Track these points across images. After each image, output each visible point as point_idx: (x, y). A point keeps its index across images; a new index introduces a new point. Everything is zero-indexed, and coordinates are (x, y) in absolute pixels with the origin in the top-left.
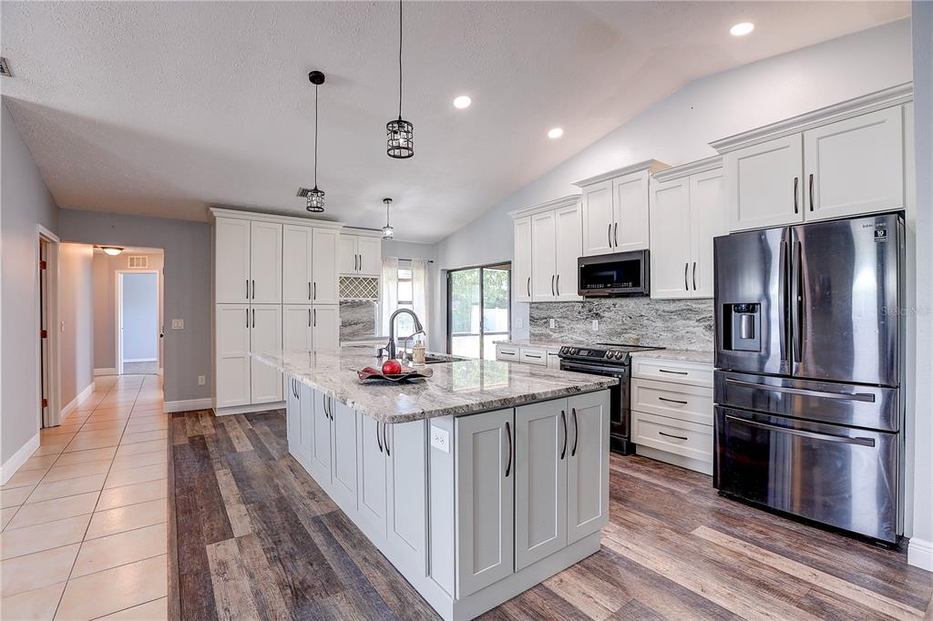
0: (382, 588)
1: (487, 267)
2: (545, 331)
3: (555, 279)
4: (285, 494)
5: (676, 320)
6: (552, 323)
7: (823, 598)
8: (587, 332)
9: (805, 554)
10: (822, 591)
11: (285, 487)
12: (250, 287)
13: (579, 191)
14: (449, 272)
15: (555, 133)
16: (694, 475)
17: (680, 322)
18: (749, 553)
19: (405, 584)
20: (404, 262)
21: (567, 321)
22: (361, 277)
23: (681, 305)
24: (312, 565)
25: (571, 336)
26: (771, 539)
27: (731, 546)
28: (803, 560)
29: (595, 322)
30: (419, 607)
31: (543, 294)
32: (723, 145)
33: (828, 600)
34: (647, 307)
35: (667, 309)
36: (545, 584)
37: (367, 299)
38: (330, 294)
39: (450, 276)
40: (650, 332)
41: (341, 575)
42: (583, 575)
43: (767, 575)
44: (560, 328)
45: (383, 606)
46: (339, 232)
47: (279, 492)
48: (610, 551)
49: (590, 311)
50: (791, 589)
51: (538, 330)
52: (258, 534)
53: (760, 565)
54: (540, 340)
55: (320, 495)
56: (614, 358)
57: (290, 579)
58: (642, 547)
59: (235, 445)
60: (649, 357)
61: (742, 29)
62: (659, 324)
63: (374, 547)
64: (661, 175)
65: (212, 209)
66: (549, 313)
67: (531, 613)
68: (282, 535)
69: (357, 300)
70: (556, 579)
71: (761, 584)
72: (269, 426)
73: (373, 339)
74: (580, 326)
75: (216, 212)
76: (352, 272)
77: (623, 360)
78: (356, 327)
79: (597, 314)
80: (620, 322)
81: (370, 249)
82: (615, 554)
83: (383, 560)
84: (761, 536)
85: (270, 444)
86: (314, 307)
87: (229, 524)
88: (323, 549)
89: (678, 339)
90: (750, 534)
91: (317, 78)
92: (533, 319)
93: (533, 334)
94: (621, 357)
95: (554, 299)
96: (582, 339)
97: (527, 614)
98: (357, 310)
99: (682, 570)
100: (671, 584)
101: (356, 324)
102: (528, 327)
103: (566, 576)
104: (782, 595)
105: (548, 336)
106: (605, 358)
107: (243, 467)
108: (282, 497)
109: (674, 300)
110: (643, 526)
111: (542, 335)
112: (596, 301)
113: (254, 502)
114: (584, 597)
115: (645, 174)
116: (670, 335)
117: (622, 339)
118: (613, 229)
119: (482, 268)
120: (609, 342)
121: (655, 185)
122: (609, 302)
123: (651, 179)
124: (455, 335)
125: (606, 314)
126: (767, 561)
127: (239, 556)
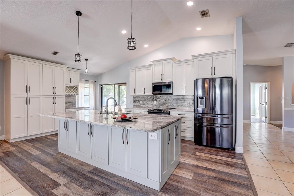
0: (130, 186)
1: (117, 84)
2: (138, 104)
3: (144, 89)
4: (70, 166)
5: (178, 101)
6: (141, 102)
7: (227, 162)
8: (152, 104)
9: (219, 154)
10: (226, 161)
11: (67, 164)
12: (28, 89)
13: (152, 63)
14: (102, 85)
15: (146, 46)
16: (187, 141)
17: (179, 102)
18: (210, 156)
19: (136, 183)
20: (87, 81)
21: (146, 101)
22: (72, 86)
23: (180, 97)
24: (101, 186)
25: (147, 106)
26: (211, 152)
27: (205, 155)
28: (219, 155)
29: (155, 102)
30: (146, 188)
31: (139, 93)
32: (195, 57)
33: (228, 162)
34: (170, 97)
35: (176, 98)
36: (174, 173)
37: (74, 94)
38: (62, 92)
39: (102, 87)
40: (171, 104)
41: (114, 187)
42: (180, 169)
43: (215, 160)
44: (143, 104)
45: (135, 191)
46: (65, 69)
47: (67, 166)
48: (182, 162)
49: (153, 98)
50: (221, 162)
51: (136, 104)
52: (71, 181)
53: (213, 158)
54: (137, 107)
55: (84, 164)
56: (165, 112)
57: (97, 192)
58: (188, 160)
59: (31, 152)
60: (175, 111)
61: (199, 29)
62: (174, 102)
63: (117, 176)
64: (176, 62)
65: (9, 55)
66: (140, 99)
67: (175, 181)
68: (81, 180)
69: (70, 94)
70: (175, 172)
71: (216, 162)
72: (41, 143)
73: (76, 108)
74: (150, 103)
75: (11, 56)
76: (69, 84)
77: (168, 112)
78: (69, 104)
79: (155, 99)
80: (162, 102)
81: (75, 76)
82: (184, 163)
83: (124, 179)
84: (209, 152)
85: (47, 150)
86: (56, 97)
87: (55, 181)
88: (101, 180)
89: (179, 106)
90: (207, 152)
91: (79, 13)
92: (134, 101)
93: (134, 106)
94: (167, 111)
95: (143, 95)
96: (151, 107)
97: (175, 182)
98: (70, 98)
99: (200, 163)
100: (200, 167)
101: (69, 103)
102: (132, 103)
103: (176, 170)
104: (220, 163)
105: (139, 106)
106: (163, 111)
107: (42, 160)
108: (70, 167)
109: (178, 95)
110: (185, 155)
111: (137, 105)
112: (155, 96)
113: (59, 171)
114: (184, 174)
115: (172, 61)
116: (176, 105)
117: (163, 106)
118: (162, 75)
119: (115, 84)
120: (159, 107)
121: (174, 64)
122: (159, 96)
123: (173, 62)
124: (104, 106)
125: (158, 99)
126: (213, 157)
127: (70, 191)
